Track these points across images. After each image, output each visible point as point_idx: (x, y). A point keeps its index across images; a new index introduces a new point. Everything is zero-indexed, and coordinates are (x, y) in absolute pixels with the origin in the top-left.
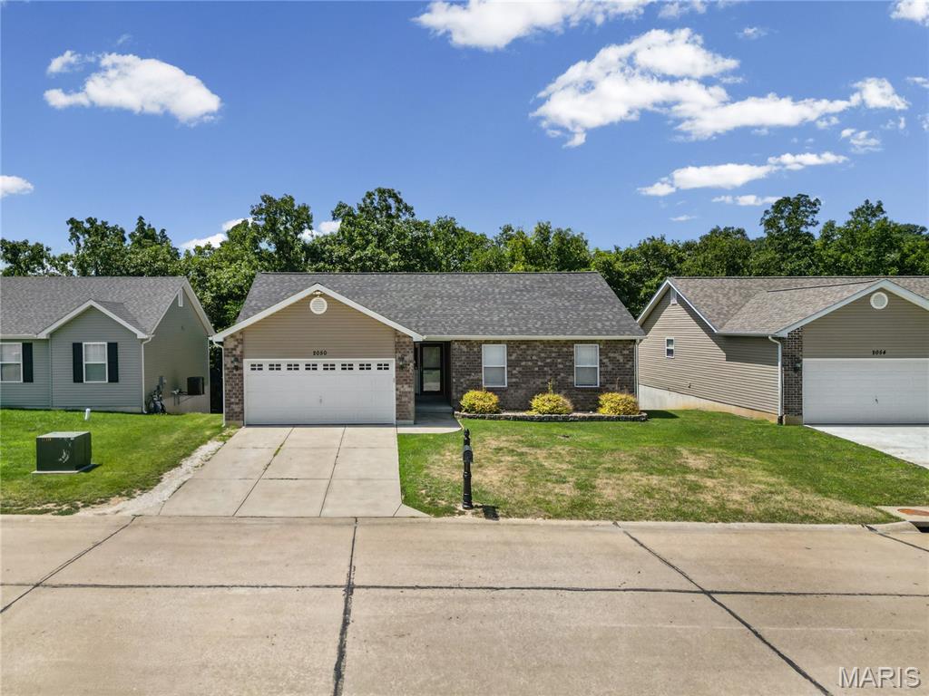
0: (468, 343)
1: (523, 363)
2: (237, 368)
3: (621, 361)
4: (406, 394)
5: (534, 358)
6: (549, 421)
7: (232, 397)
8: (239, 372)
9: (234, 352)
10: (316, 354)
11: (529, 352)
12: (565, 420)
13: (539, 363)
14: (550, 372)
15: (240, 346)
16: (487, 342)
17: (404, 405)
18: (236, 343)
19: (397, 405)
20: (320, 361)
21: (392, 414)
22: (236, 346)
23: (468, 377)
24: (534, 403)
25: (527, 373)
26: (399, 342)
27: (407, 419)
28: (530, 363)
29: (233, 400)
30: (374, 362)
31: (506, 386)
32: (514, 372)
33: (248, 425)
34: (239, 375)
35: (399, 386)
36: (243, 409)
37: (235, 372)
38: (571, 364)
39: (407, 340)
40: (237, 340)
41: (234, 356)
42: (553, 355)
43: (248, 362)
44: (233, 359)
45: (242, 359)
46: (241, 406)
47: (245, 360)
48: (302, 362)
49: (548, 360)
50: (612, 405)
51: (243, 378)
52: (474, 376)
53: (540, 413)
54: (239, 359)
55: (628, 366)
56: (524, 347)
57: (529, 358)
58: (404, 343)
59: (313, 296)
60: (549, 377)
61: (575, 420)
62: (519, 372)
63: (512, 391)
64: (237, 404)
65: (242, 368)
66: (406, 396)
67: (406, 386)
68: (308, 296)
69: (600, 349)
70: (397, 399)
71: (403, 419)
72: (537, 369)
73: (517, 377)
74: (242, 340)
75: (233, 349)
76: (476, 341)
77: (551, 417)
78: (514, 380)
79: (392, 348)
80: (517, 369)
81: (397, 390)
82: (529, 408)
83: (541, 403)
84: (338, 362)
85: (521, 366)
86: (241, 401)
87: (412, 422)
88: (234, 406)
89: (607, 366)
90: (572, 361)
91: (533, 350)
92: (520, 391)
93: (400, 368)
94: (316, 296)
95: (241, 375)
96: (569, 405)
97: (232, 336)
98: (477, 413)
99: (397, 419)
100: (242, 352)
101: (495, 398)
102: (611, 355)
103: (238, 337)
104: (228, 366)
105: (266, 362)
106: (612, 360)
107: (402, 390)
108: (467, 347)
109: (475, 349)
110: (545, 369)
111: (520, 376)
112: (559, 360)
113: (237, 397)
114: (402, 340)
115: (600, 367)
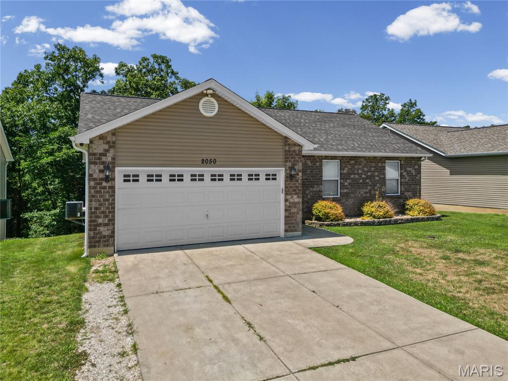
0: (312, 159)
1: (352, 176)
2: (107, 179)
3: (414, 174)
4: (295, 204)
5: (360, 171)
7: (99, 217)
8: (109, 184)
9: (104, 159)
10: (205, 162)
11: (356, 167)
13: (363, 176)
14: (370, 183)
15: (112, 150)
16: (327, 158)
17: (292, 217)
18: (107, 147)
19: (286, 217)
20: (207, 171)
21: (281, 227)
22: (107, 151)
23: (311, 189)
25: (355, 184)
26: (289, 151)
27: (295, 232)
28: (357, 176)
29: (100, 221)
30: (262, 171)
31: (339, 196)
32: (346, 184)
33: (121, 252)
34: (110, 187)
35: (289, 197)
36: (113, 232)
37: (104, 184)
38: (383, 176)
39: (297, 148)
40: (108, 143)
41: (103, 163)
42: (373, 169)
43: (121, 171)
44: (102, 167)
45: (114, 167)
46: (111, 227)
47: (117, 169)
48: (187, 171)
49: (369, 174)
51: (114, 192)
52: (316, 189)
54: (110, 167)
55: (418, 178)
56: (353, 162)
57: (356, 172)
58: (294, 151)
59: (203, 95)
60: (369, 188)
62: (350, 184)
63: (344, 201)
64: (106, 225)
65: (113, 179)
66: (295, 207)
67: (295, 196)
68: (198, 95)
69: (401, 164)
70: (286, 210)
71: (291, 231)
72: (361, 181)
73: (348, 188)
74: (114, 143)
75: (101, 154)
76: (318, 156)
78: (345, 191)
79: (281, 158)
80: (348, 181)
81: (286, 200)
84: (227, 171)
85: (350, 179)
86: (112, 221)
87: (300, 233)
88: (102, 229)
89: (405, 178)
90: (384, 174)
91: (359, 165)
92: (349, 200)
93: (290, 177)
94: (207, 95)
95: (113, 188)
97: (101, 137)
98: (332, 221)
99: (286, 231)
100: (113, 159)
101: (340, 207)
102: (408, 169)
103: (109, 139)
104: (95, 176)
105: (143, 171)
106: (409, 173)
107: (292, 200)
108: (311, 162)
109: (317, 164)
110: (367, 181)
111: (349, 187)
112: (376, 174)
113: (106, 217)
114: (292, 149)
115: (401, 178)
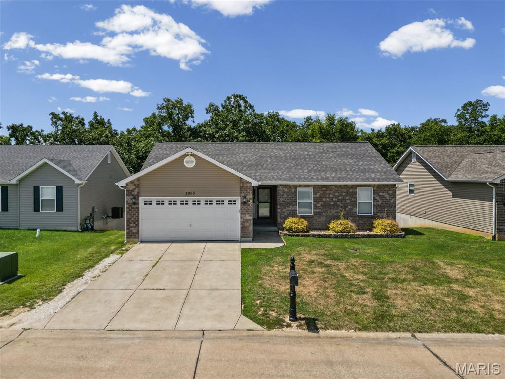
0: (288, 187)
1: (324, 200)
2: (134, 203)
3: (387, 198)
4: (247, 220)
5: (331, 196)
6: (341, 238)
7: (130, 223)
8: (135, 206)
9: (133, 193)
10: (188, 194)
11: (328, 192)
12: (352, 237)
13: (334, 200)
14: (341, 205)
15: (137, 189)
16: (300, 186)
17: (246, 228)
18: (134, 187)
19: (241, 228)
20: (190, 199)
21: (238, 235)
22: (135, 189)
23: (288, 208)
24: (331, 226)
25: (326, 206)
26: (243, 186)
27: (248, 237)
28: (328, 200)
29: (131, 225)
30: (226, 199)
31: (313, 214)
32: (318, 205)
33: (142, 242)
34: (136, 208)
35: (242, 215)
36: (138, 231)
37: (133, 206)
38: (355, 200)
39: (248, 184)
40: (135, 185)
41: (132, 195)
42: (344, 194)
43: (142, 199)
44: (132, 197)
45: (138, 198)
46: (137, 229)
47: (140, 199)
48: (178, 199)
49: (340, 198)
50: (383, 227)
51: (138, 210)
52: (292, 208)
53: (335, 232)
54: (136, 198)
56: (324, 189)
57: (328, 196)
58: (247, 186)
59: (186, 156)
60: (340, 209)
61: (359, 237)
62: (322, 205)
63: (317, 218)
64: (134, 227)
65: (138, 204)
66: (247, 222)
67: (247, 215)
68: (183, 156)
69: (374, 190)
70: (241, 224)
71: (245, 237)
72: (333, 203)
73: (320, 209)
74: (138, 185)
75: (132, 191)
76: (293, 185)
77: (343, 235)
78: (318, 210)
79: (238, 190)
80: (320, 203)
81: (241, 218)
82: (328, 229)
83: (336, 226)
84: (202, 199)
85: (322, 201)
86: (137, 225)
87: (251, 239)
88: (132, 229)
89: (378, 201)
90: (356, 198)
91: (331, 191)
92: (322, 218)
93: (243, 204)
94: (188, 155)
95: (138, 208)
96: (355, 228)
97: (132, 182)
98: (294, 232)
99: (241, 237)
100: (138, 193)
101: (305, 223)
102: (381, 194)
103: (135, 183)
104: (129, 202)
105: (154, 199)
106: (381, 198)
107: (245, 218)
108: (288, 189)
109: (293, 191)
110: (338, 203)
111: (322, 208)
112: (347, 198)
113: (134, 223)
114: (245, 185)
115: (374, 202)
